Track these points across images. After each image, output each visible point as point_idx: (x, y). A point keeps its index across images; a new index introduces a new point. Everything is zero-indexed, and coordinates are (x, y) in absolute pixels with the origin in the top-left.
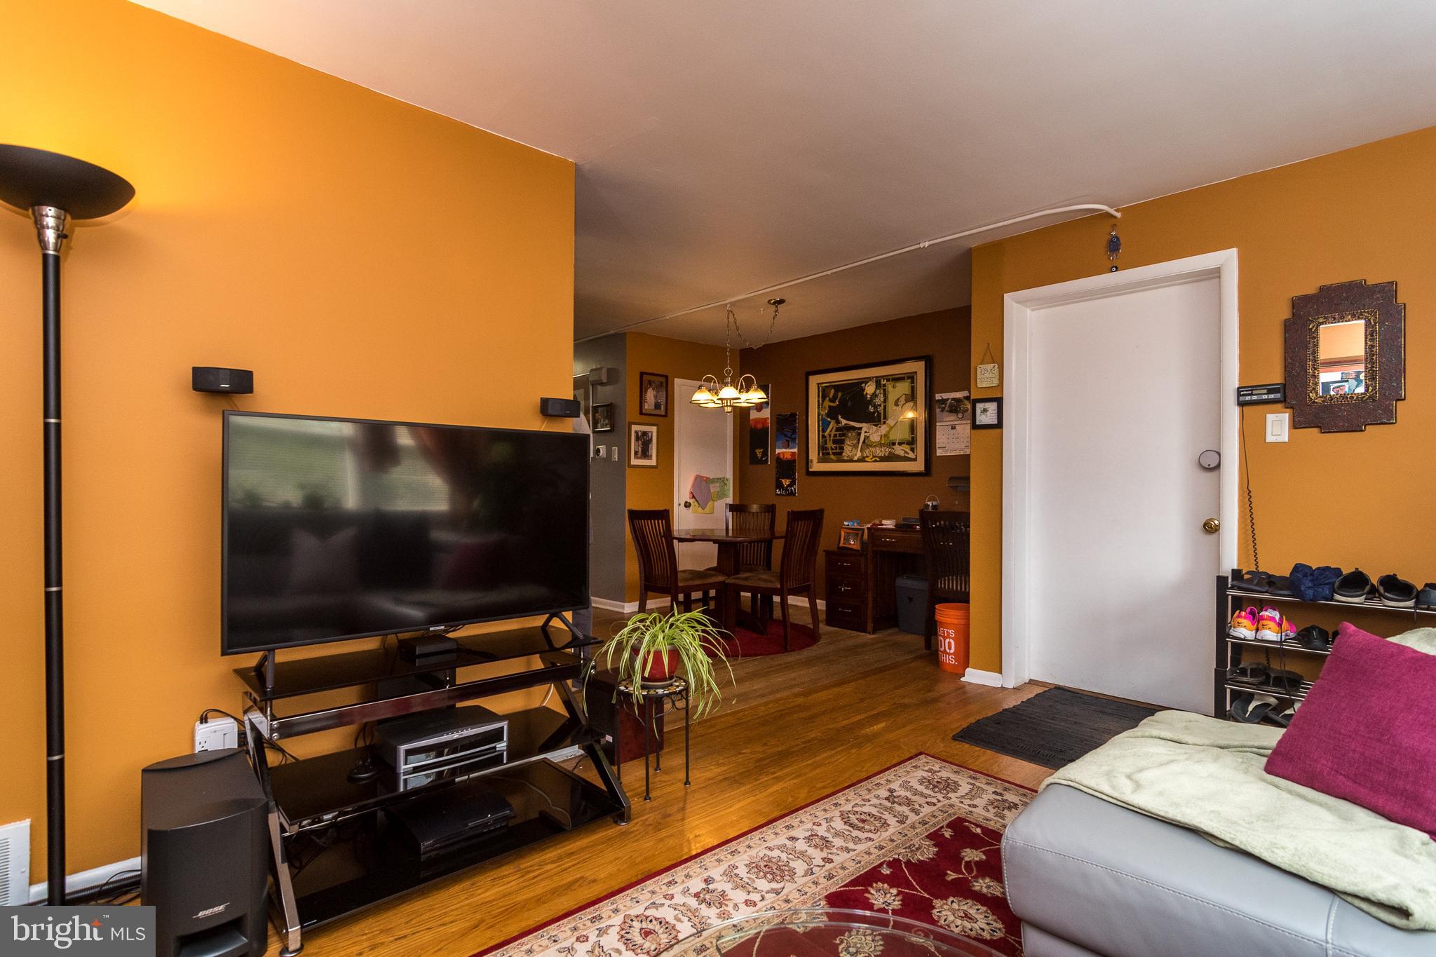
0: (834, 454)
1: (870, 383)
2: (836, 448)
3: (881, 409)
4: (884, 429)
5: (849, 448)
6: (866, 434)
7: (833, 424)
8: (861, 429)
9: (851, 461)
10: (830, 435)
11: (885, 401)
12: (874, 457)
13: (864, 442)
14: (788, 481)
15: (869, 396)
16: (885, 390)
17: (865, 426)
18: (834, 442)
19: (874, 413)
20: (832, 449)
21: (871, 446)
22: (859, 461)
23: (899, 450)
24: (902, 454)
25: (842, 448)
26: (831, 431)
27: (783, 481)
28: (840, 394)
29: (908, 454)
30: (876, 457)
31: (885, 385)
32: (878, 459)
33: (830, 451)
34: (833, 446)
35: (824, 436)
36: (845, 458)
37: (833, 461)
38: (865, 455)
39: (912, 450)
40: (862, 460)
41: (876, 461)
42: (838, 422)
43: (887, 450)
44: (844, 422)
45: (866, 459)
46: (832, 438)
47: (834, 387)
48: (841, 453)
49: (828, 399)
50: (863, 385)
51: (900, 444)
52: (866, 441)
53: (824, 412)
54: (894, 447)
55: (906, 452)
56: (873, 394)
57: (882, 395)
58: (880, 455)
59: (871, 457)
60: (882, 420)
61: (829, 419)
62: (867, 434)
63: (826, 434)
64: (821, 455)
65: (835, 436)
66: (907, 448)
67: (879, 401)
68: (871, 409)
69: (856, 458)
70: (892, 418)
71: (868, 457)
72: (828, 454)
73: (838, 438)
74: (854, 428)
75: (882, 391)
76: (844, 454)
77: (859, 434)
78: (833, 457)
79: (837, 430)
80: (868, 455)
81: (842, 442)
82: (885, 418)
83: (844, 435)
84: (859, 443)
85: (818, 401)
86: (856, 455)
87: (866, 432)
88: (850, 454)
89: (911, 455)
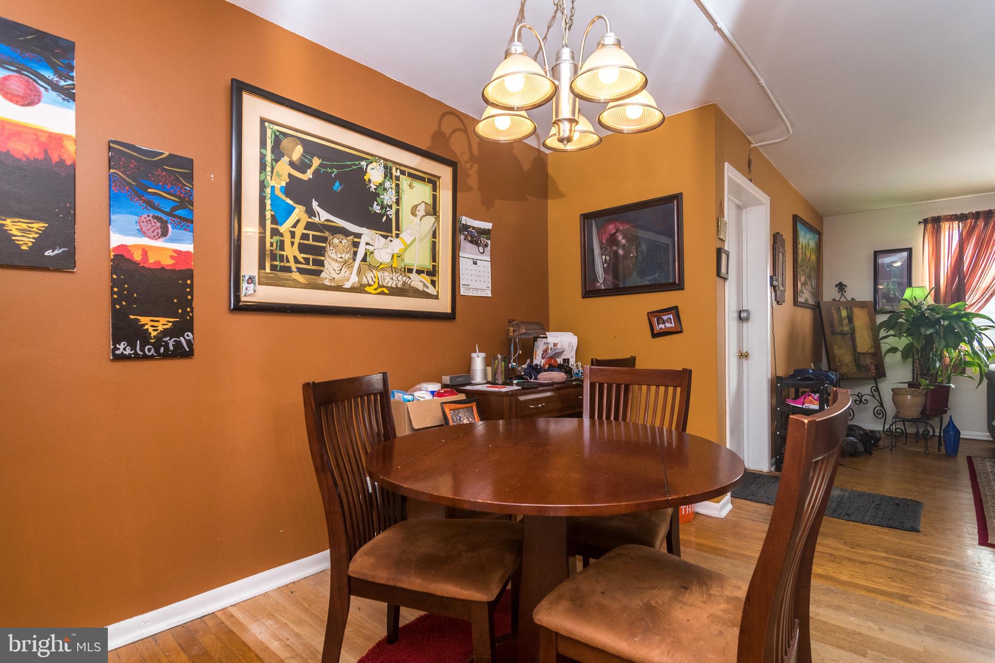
0: (301, 271)
1: (374, 164)
2: (307, 261)
3: (392, 213)
4: (396, 246)
5: (336, 266)
6: (368, 247)
7: (299, 212)
8: (359, 236)
9: (339, 288)
10: (293, 234)
11: (398, 202)
12: (380, 286)
13: (364, 259)
14: (163, 320)
15: (373, 187)
16: (397, 186)
17: (368, 235)
18: (303, 248)
19: (381, 216)
20: (296, 261)
21: (377, 268)
22: (353, 290)
23: (417, 281)
24: (420, 287)
25: (321, 263)
26: (294, 226)
27: (144, 320)
28: (316, 162)
29: (427, 287)
30: (383, 286)
31: (398, 178)
32: (386, 291)
33: (294, 266)
34: (300, 257)
35: (275, 232)
36: (327, 283)
37: (297, 285)
38: (365, 281)
39: (433, 283)
40: (359, 289)
41: (382, 293)
42: (311, 213)
43: (400, 278)
44: (323, 216)
45: (367, 289)
46: (297, 240)
47: (304, 142)
48: (318, 273)
49: (285, 160)
50: (364, 163)
51: (419, 272)
52: (368, 259)
53: (278, 182)
54: (411, 275)
55: (425, 285)
56: (380, 184)
57: (394, 192)
58: (389, 285)
59: (376, 286)
60: (394, 232)
61: (291, 202)
62: (370, 248)
63: (284, 228)
64: (268, 270)
65: (305, 237)
66: (426, 279)
67: (388, 197)
68: (376, 208)
69: (348, 285)
70: (409, 231)
71: (370, 285)
72: (288, 270)
73: (311, 242)
74: (346, 233)
75: (393, 186)
76: (323, 275)
77: (356, 245)
78: (297, 276)
79: (309, 226)
80: (371, 282)
81: (321, 251)
82: (398, 229)
83: (324, 240)
84: (354, 260)
85: (263, 157)
86: (348, 280)
87: (367, 244)
88: (336, 276)
89: (431, 290)
